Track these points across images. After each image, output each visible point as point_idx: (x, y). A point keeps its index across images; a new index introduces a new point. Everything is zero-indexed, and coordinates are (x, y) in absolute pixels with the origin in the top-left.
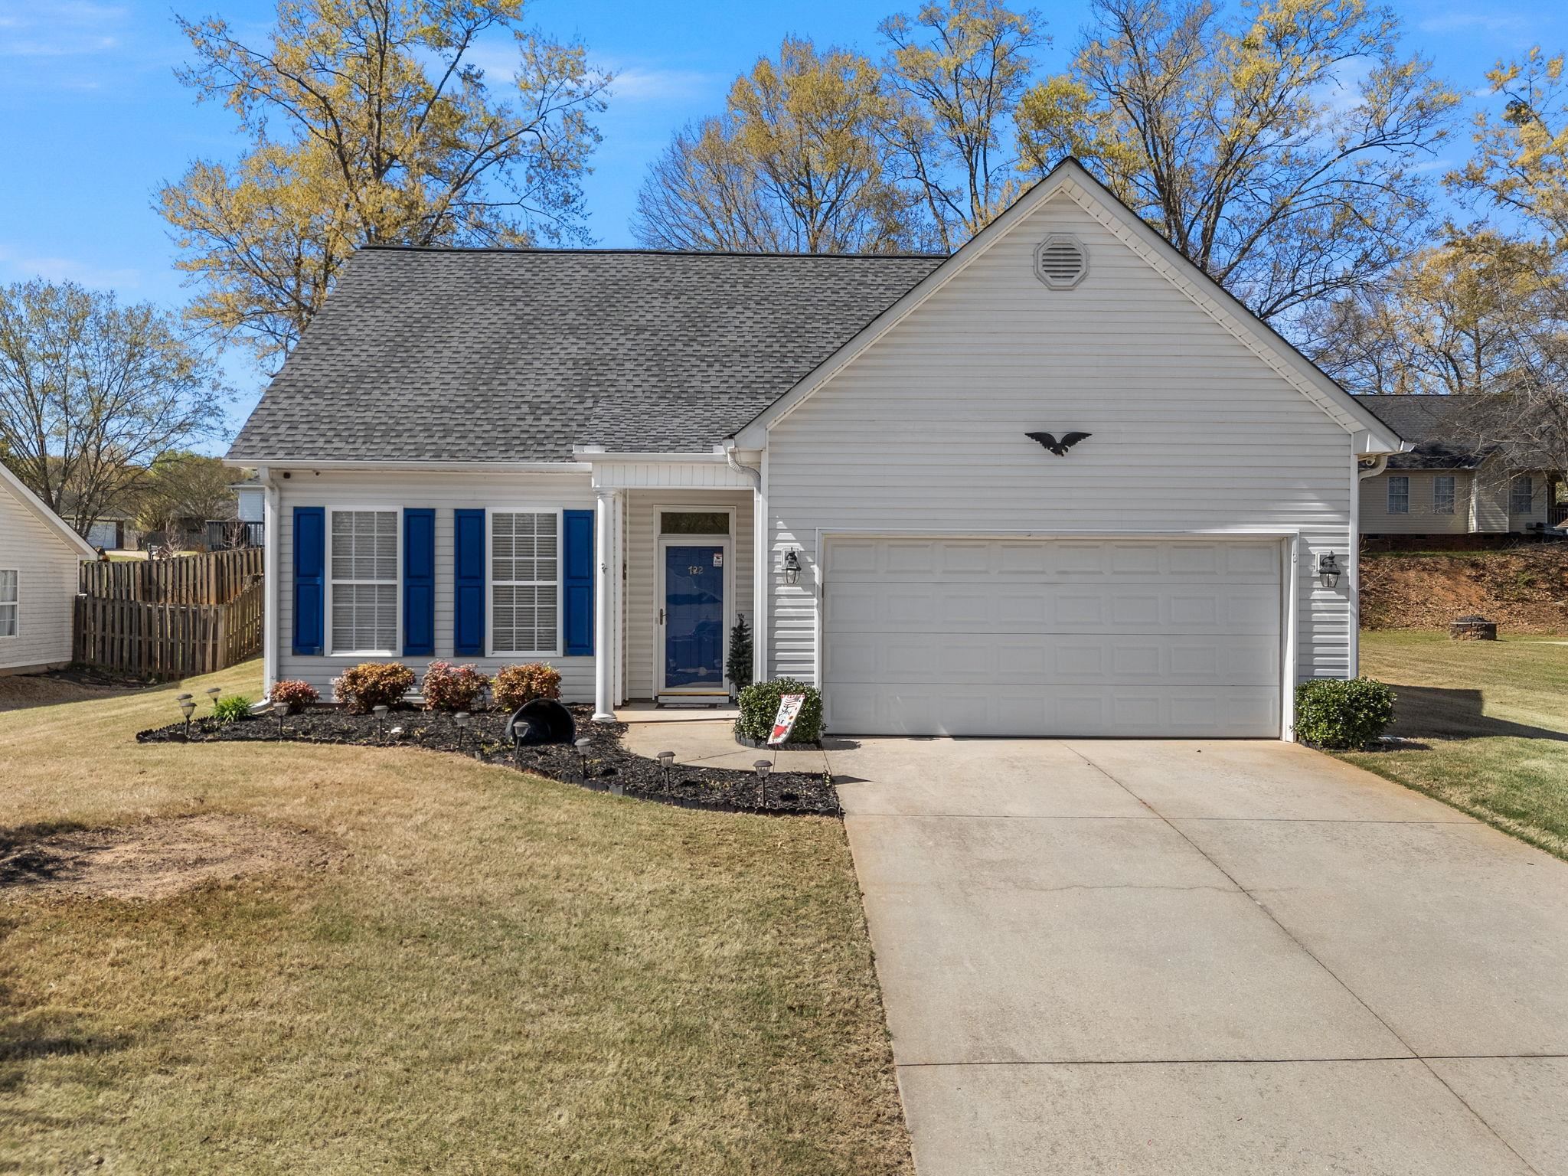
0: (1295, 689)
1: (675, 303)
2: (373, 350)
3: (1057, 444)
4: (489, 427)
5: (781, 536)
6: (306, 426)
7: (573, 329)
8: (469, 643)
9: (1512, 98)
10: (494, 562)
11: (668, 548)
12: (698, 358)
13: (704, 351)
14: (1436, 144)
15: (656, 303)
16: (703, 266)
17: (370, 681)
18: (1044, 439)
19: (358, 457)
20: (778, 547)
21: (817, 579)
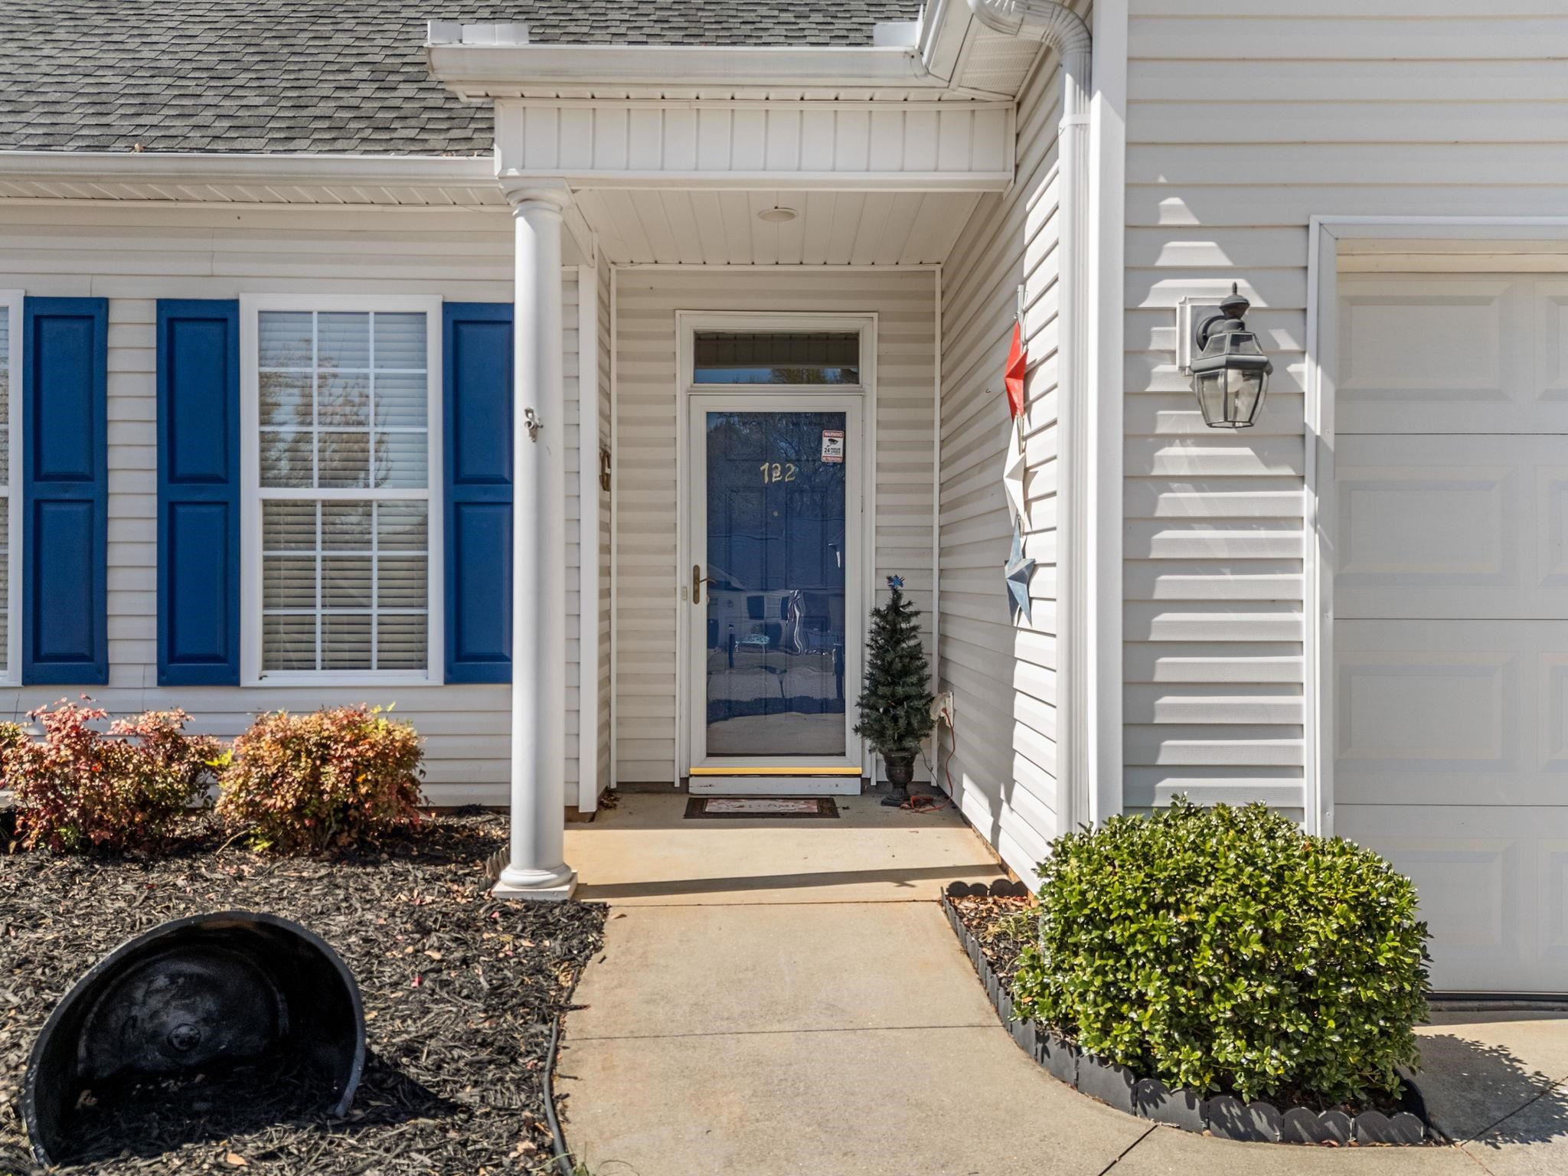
5: (1174, 252)
8: (197, 649)
10: (265, 439)
11: (712, 417)
20: (1163, 294)
21: (1315, 417)
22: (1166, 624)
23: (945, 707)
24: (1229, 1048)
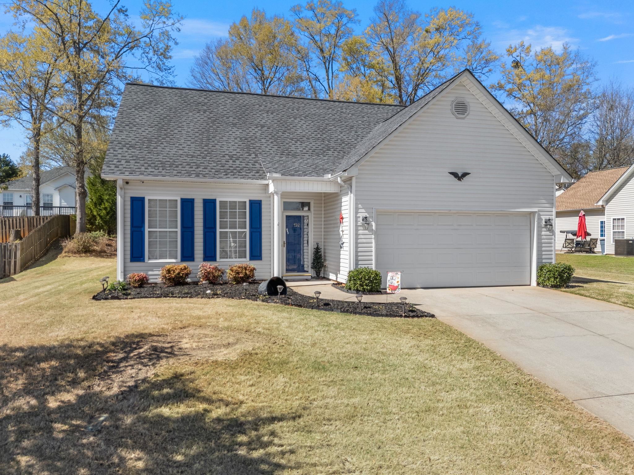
0: (537, 266)
1: (272, 116)
2: (150, 129)
3: (459, 176)
4: (215, 165)
5: (360, 211)
6: (134, 161)
7: (235, 125)
8: (210, 255)
9: (514, 59)
10: (220, 221)
11: (286, 216)
12: (290, 139)
13: (291, 136)
14: (488, 74)
15: (264, 115)
16: (278, 101)
17: (177, 272)
18: (455, 175)
19: (163, 176)
20: (359, 215)
21: (374, 228)
22: (359, 249)
23: (326, 263)
24: (365, 287)
